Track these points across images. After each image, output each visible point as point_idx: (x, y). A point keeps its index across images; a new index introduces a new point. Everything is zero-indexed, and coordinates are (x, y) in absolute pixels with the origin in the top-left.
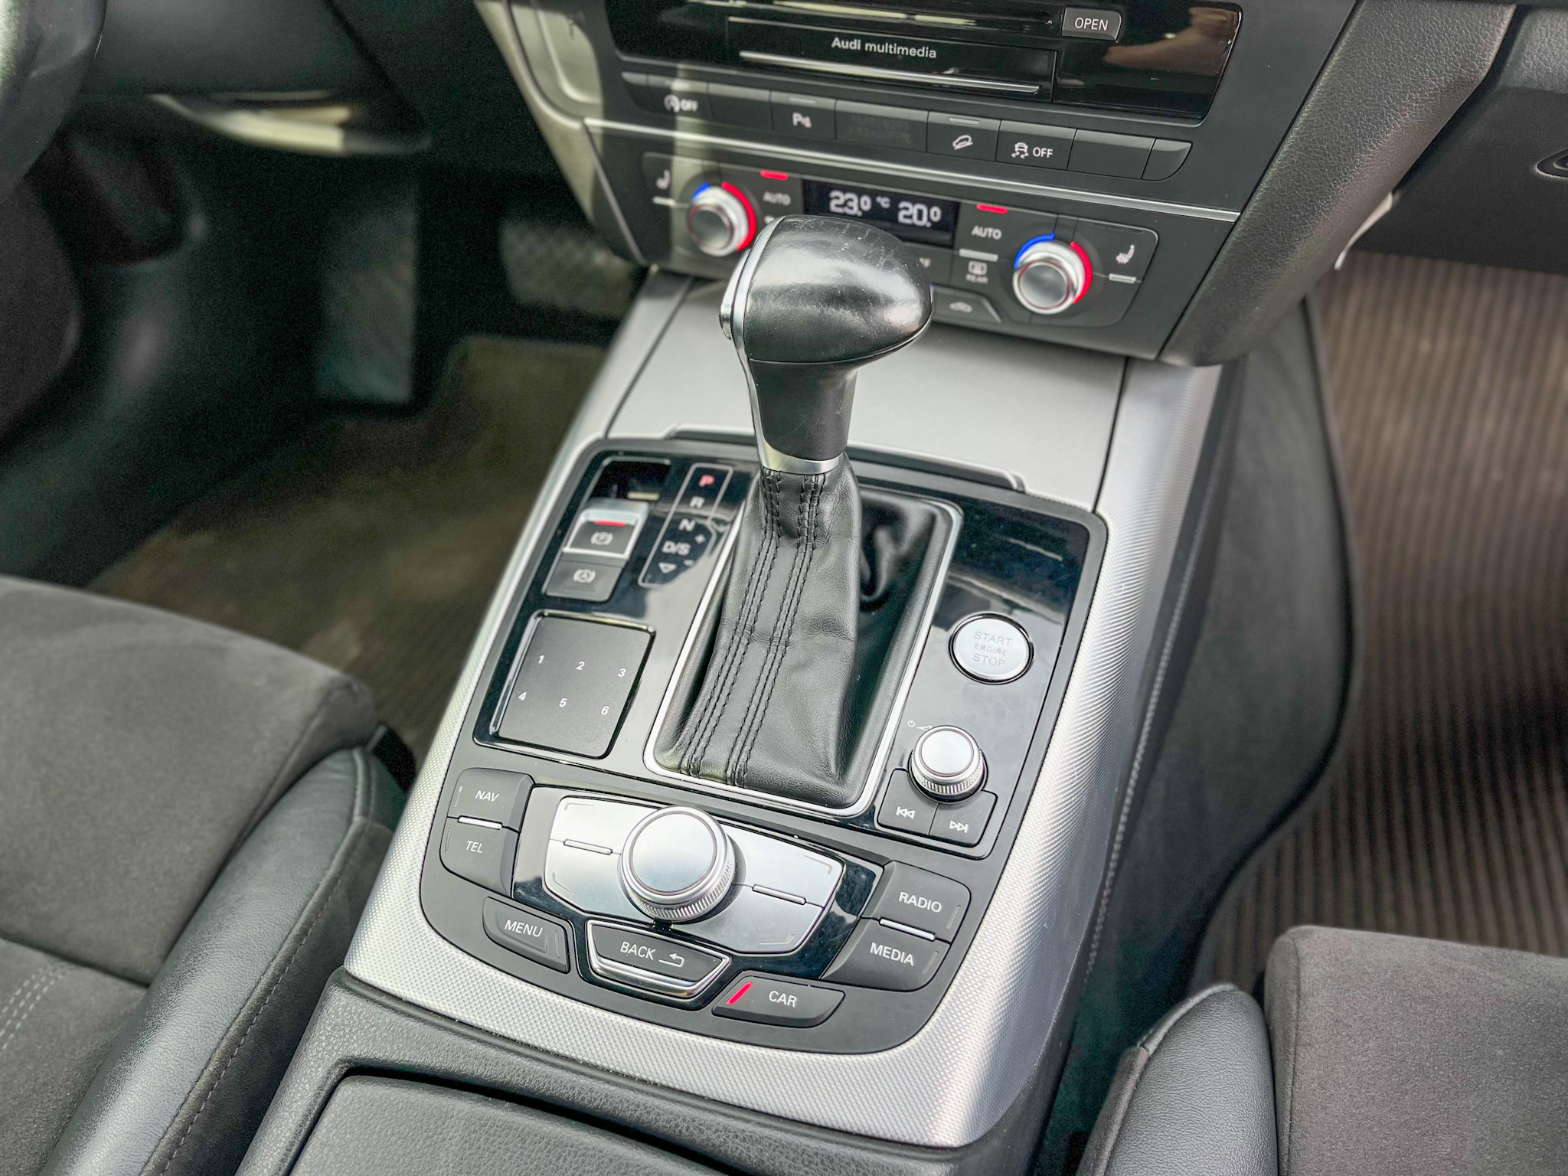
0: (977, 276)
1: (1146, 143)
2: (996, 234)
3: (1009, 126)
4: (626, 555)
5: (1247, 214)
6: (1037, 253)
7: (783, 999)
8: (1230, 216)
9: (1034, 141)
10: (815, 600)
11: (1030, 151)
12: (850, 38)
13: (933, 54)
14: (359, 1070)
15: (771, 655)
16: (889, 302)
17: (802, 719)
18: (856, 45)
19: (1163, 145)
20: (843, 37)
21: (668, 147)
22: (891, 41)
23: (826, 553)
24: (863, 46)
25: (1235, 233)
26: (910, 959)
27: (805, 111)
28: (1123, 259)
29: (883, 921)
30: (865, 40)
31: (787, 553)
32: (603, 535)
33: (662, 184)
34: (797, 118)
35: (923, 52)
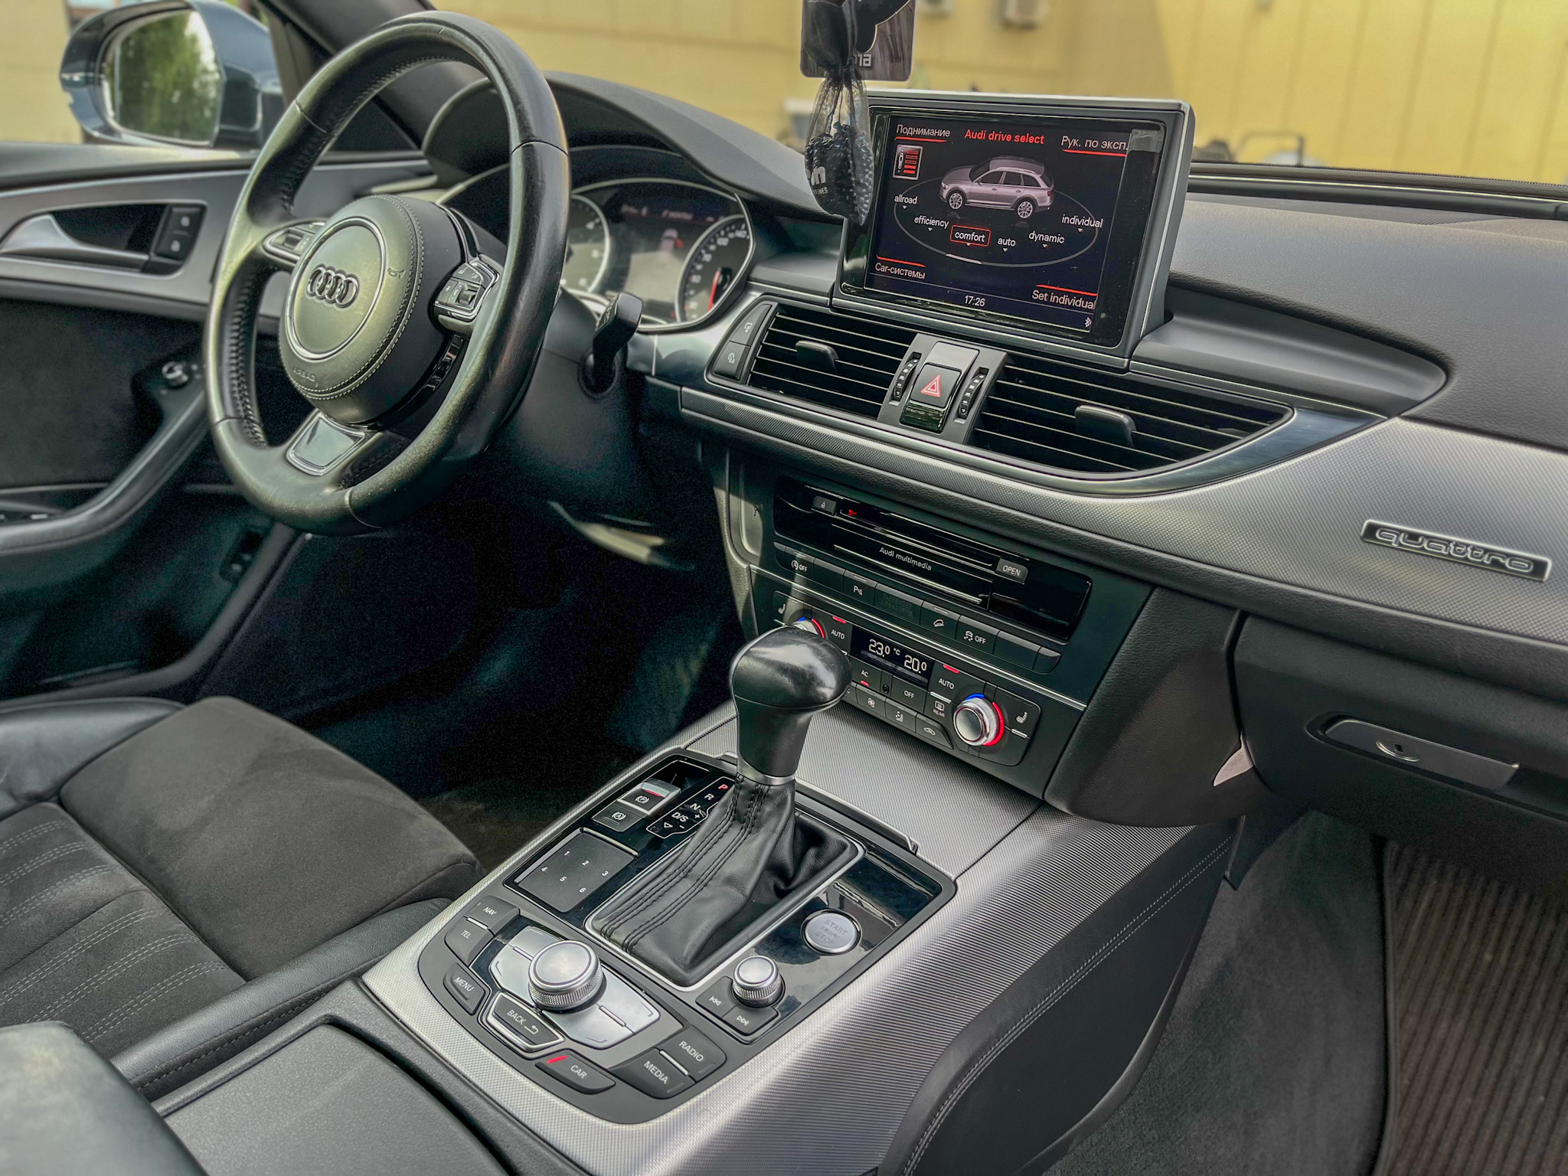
0: (939, 711)
1: (1035, 647)
2: (951, 685)
3: (964, 619)
4: (649, 813)
5: (1090, 706)
6: (974, 703)
7: (578, 1072)
8: (1081, 706)
9: (977, 632)
10: (735, 866)
11: (974, 638)
12: (890, 549)
13: (930, 568)
14: (336, 1023)
15: (693, 888)
17: (690, 926)
18: (891, 554)
19: (1044, 651)
20: (887, 548)
21: (788, 589)
22: (910, 556)
23: (754, 839)
24: (895, 555)
25: (1083, 719)
26: (665, 1080)
27: (861, 585)
28: (1020, 720)
29: (662, 1052)
30: (897, 552)
31: (735, 832)
32: (643, 798)
33: (781, 611)
34: (856, 588)
35: (924, 566)
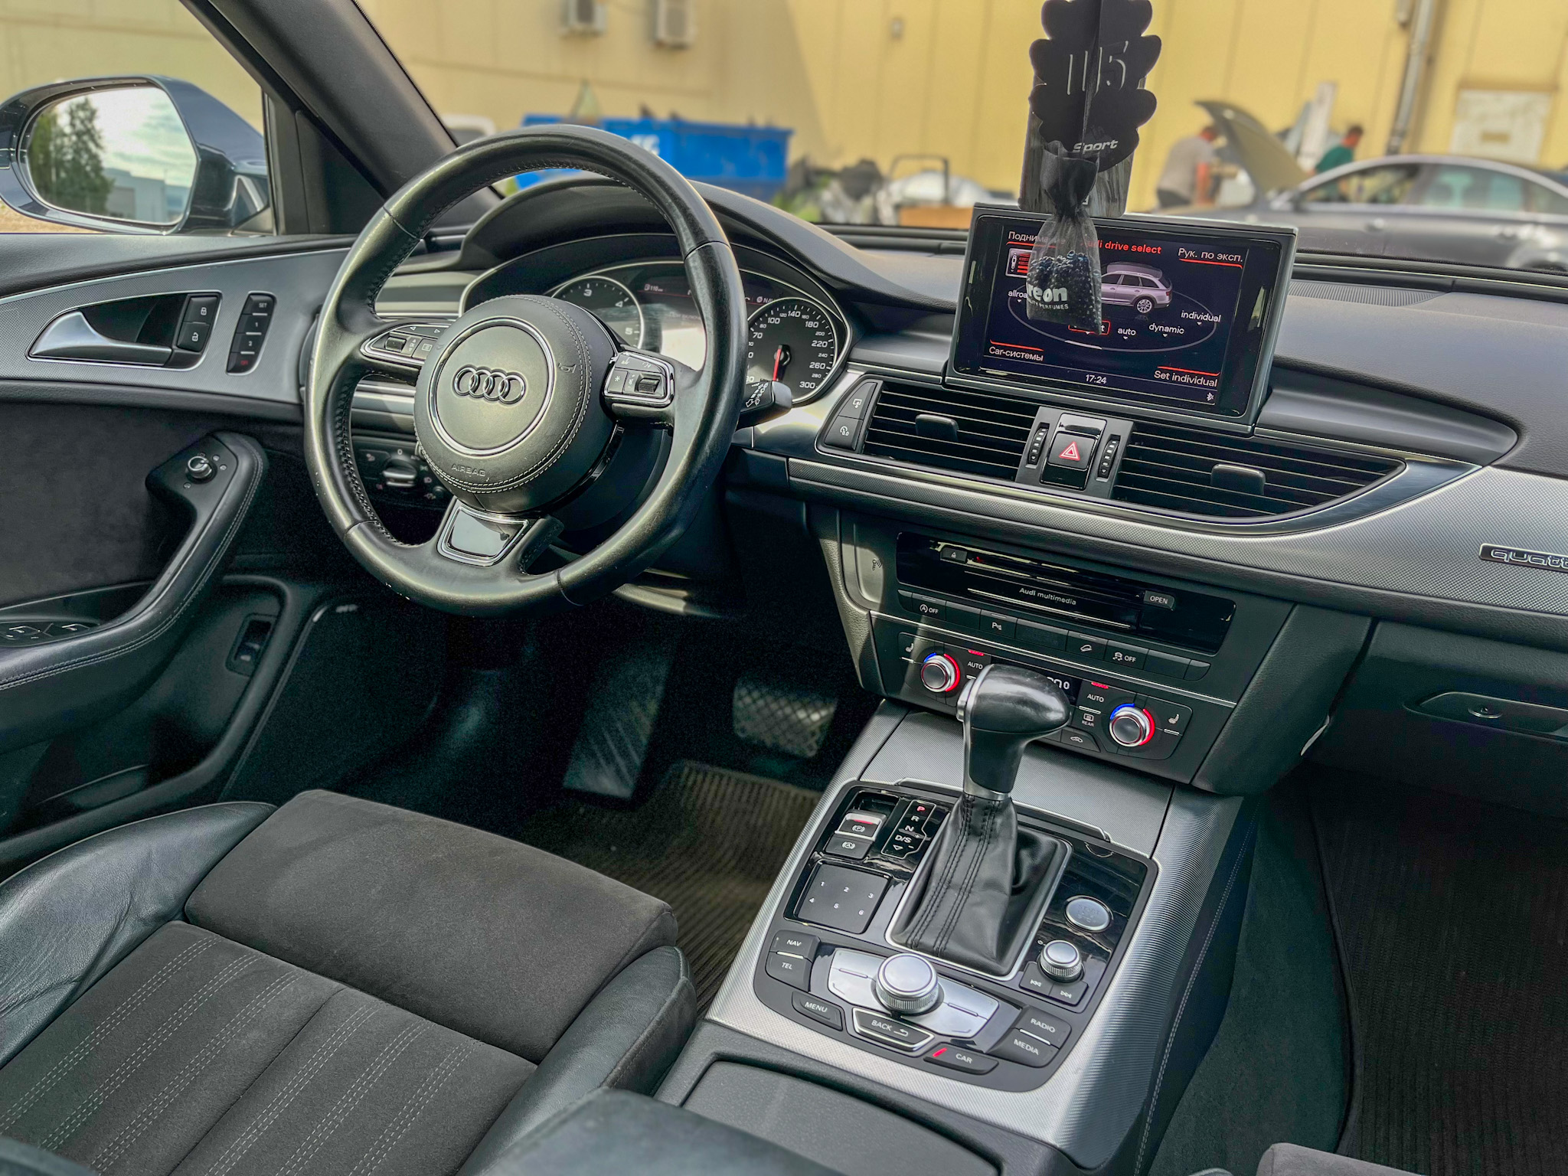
0: (1088, 722)
1: (1186, 661)
2: (1102, 700)
3: (1112, 643)
4: (873, 838)
5: (1240, 704)
6: (1123, 712)
7: (964, 1058)
8: (1232, 704)
9: (1125, 652)
10: (987, 872)
11: (1123, 657)
12: (1031, 589)
13: (1074, 603)
14: (722, 1058)
15: (960, 897)
16: (1048, 709)
17: (979, 928)
18: (1033, 593)
19: (1194, 663)
20: (1026, 588)
21: (914, 630)
22: (1052, 594)
23: (995, 848)
24: (1036, 594)
25: (1234, 715)
26: (1036, 1051)
27: (999, 621)
28: (1172, 721)
29: (1021, 1030)
30: (1038, 591)
31: (973, 846)
32: (859, 827)
33: (908, 650)
34: (994, 625)
35: (1068, 601)
